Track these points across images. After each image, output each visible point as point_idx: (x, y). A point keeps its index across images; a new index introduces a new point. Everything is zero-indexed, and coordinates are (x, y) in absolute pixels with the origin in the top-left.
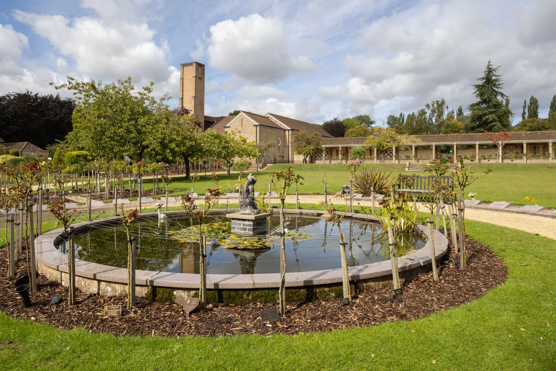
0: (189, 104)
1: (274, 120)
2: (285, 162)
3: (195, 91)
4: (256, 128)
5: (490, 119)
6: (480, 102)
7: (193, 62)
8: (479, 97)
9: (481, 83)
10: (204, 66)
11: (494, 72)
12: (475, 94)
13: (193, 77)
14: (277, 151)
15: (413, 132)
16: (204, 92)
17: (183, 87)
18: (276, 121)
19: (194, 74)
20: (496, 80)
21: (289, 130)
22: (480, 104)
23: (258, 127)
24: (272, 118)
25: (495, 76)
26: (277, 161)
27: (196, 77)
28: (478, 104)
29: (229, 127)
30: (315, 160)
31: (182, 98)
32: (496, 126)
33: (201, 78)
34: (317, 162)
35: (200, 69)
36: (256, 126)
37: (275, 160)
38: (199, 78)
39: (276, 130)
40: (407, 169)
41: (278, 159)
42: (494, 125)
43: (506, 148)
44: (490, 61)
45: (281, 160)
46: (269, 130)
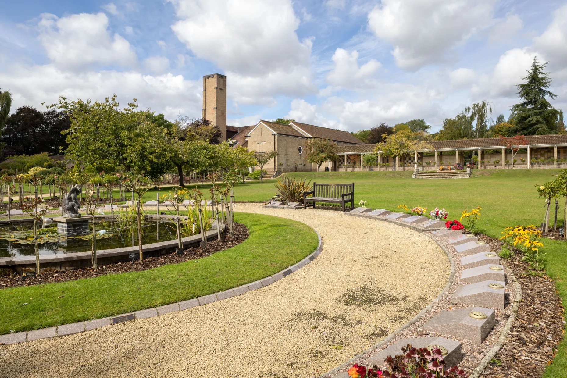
0: (212, 115)
1: (297, 128)
2: (307, 170)
3: (217, 102)
4: (275, 137)
5: (534, 121)
6: (525, 103)
7: (215, 74)
8: (524, 98)
9: (526, 82)
10: (226, 77)
11: (540, 69)
12: (520, 94)
13: (215, 88)
14: (299, 159)
15: (453, 136)
16: (226, 102)
17: (206, 99)
18: (299, 130)
19: (216, 86)
20: (543, 79)
21: (311, 138)
22: (526, 105)
23: (276, 136)
24: (294, 127)
25: (542, 73)
26: (297, 170)
27: (217, 88)
28: (523, 105)
29: (249, 136)
30: (339, 168)
31: (205, 110)
32: (540, 129)
33: (223, 90)
34: (341, 170)
35: (221, 80)
36: (275, 135)
37: (296, 168)
38: (220, 89)
39: (297, 139)
40: (413, 177)
41: (299, 167)
42: (538, 128)
43: (537, 152)
44: (536, 58)
45: (303, 168)
46: (288, 139)
